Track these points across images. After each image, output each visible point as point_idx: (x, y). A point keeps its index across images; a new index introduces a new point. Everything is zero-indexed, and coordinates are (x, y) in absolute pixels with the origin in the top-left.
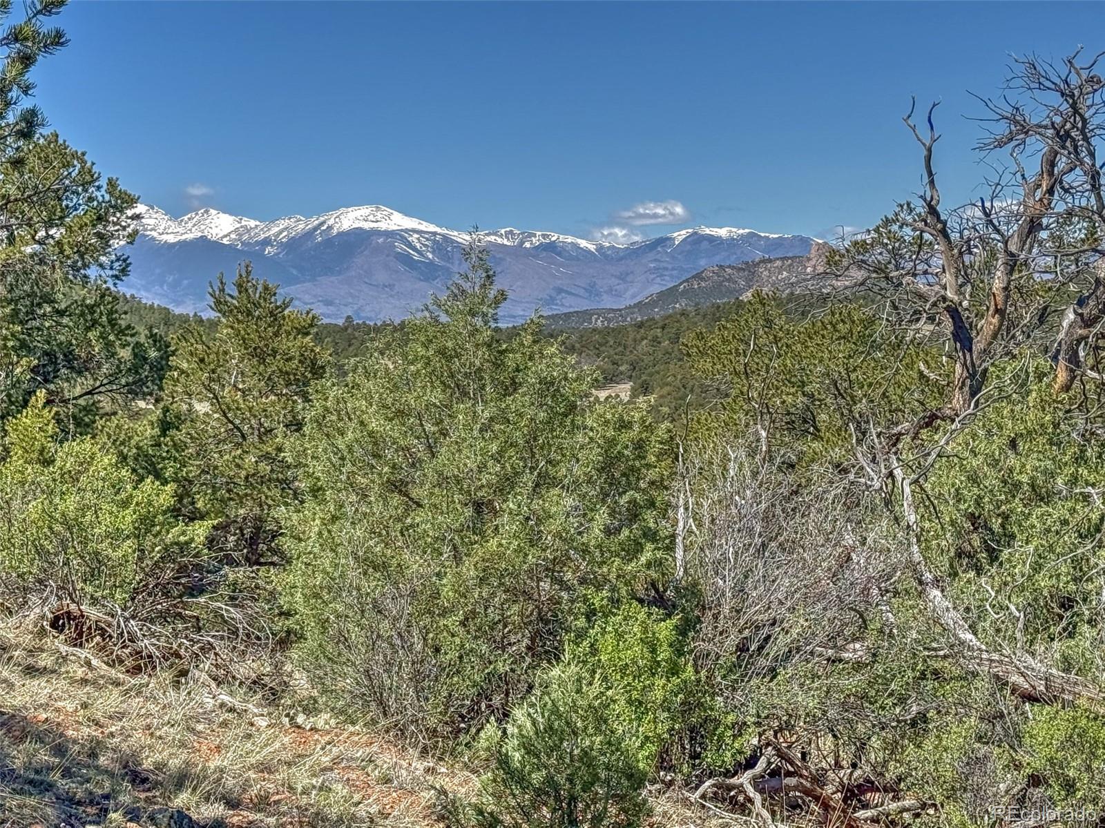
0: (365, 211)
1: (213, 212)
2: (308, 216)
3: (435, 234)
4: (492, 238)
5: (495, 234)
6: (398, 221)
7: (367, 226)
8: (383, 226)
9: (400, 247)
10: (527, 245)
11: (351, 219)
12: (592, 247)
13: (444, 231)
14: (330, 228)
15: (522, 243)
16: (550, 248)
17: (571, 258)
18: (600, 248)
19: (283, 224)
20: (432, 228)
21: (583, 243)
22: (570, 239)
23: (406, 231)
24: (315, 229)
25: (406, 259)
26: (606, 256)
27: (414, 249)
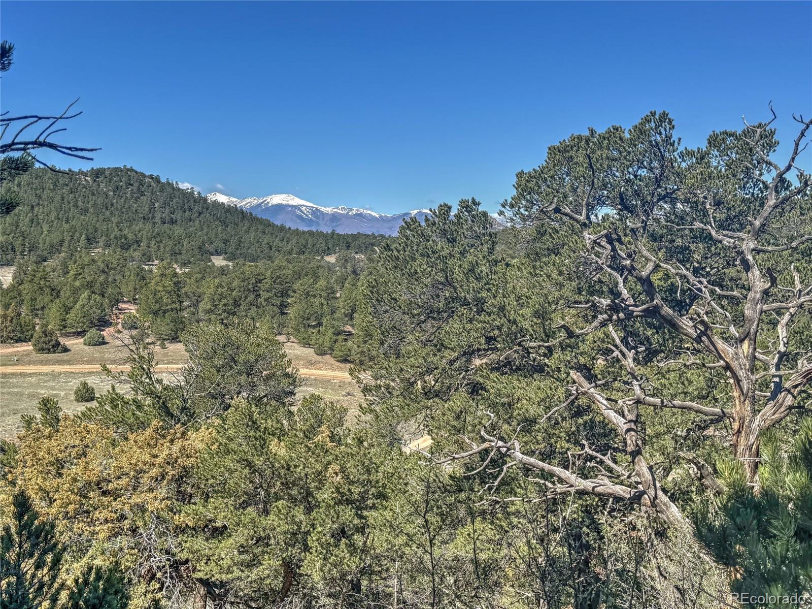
0: (284, 196)
1: (217, 194)
2: (259, 198)
3: (312, 207)
4: (336, 210)
5: (337, 208)
6: (296, 201)
7: (284, 203)
8: (291, 203)
9: (298, 212)
10: (350, 213)
11: (277, 199)
12: (377, 216)
13: (315, 206)
14: (268, 203)
15: (348, 213)
16: (360, 215)
17: (368, 220)
18: (381, 216)
19: (248, 200)
20: (311, 205)
21: (374, 214)
22: (368, 212)
23: (301, 205)
24: (262, 203)
25: (300, 217)
26: (383, 220)
27: (303, 213)
